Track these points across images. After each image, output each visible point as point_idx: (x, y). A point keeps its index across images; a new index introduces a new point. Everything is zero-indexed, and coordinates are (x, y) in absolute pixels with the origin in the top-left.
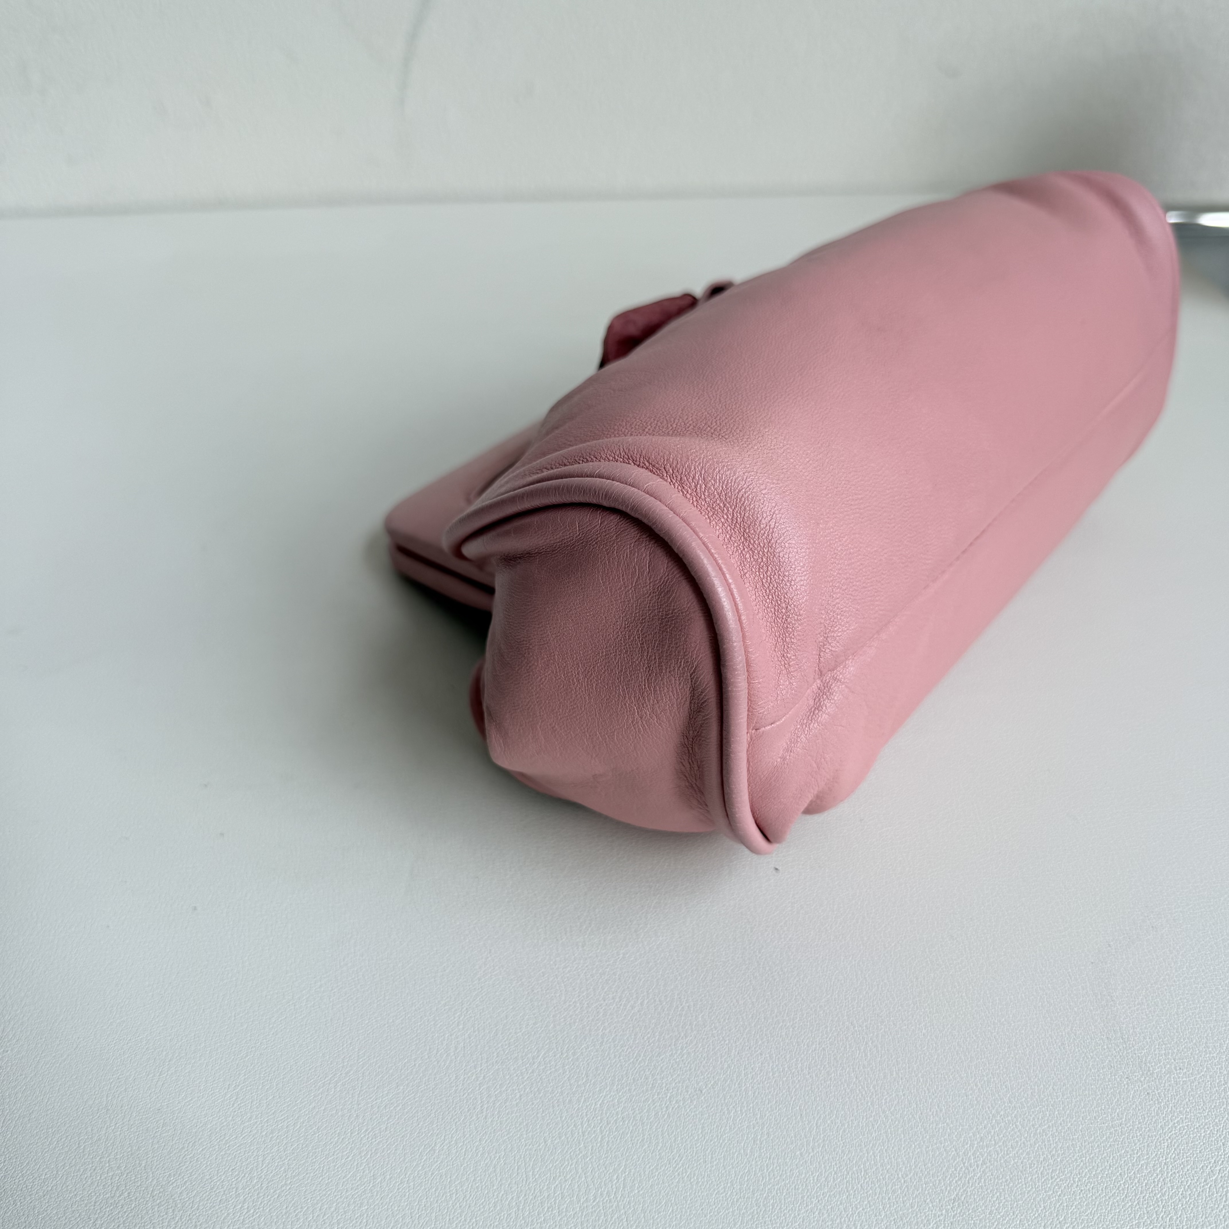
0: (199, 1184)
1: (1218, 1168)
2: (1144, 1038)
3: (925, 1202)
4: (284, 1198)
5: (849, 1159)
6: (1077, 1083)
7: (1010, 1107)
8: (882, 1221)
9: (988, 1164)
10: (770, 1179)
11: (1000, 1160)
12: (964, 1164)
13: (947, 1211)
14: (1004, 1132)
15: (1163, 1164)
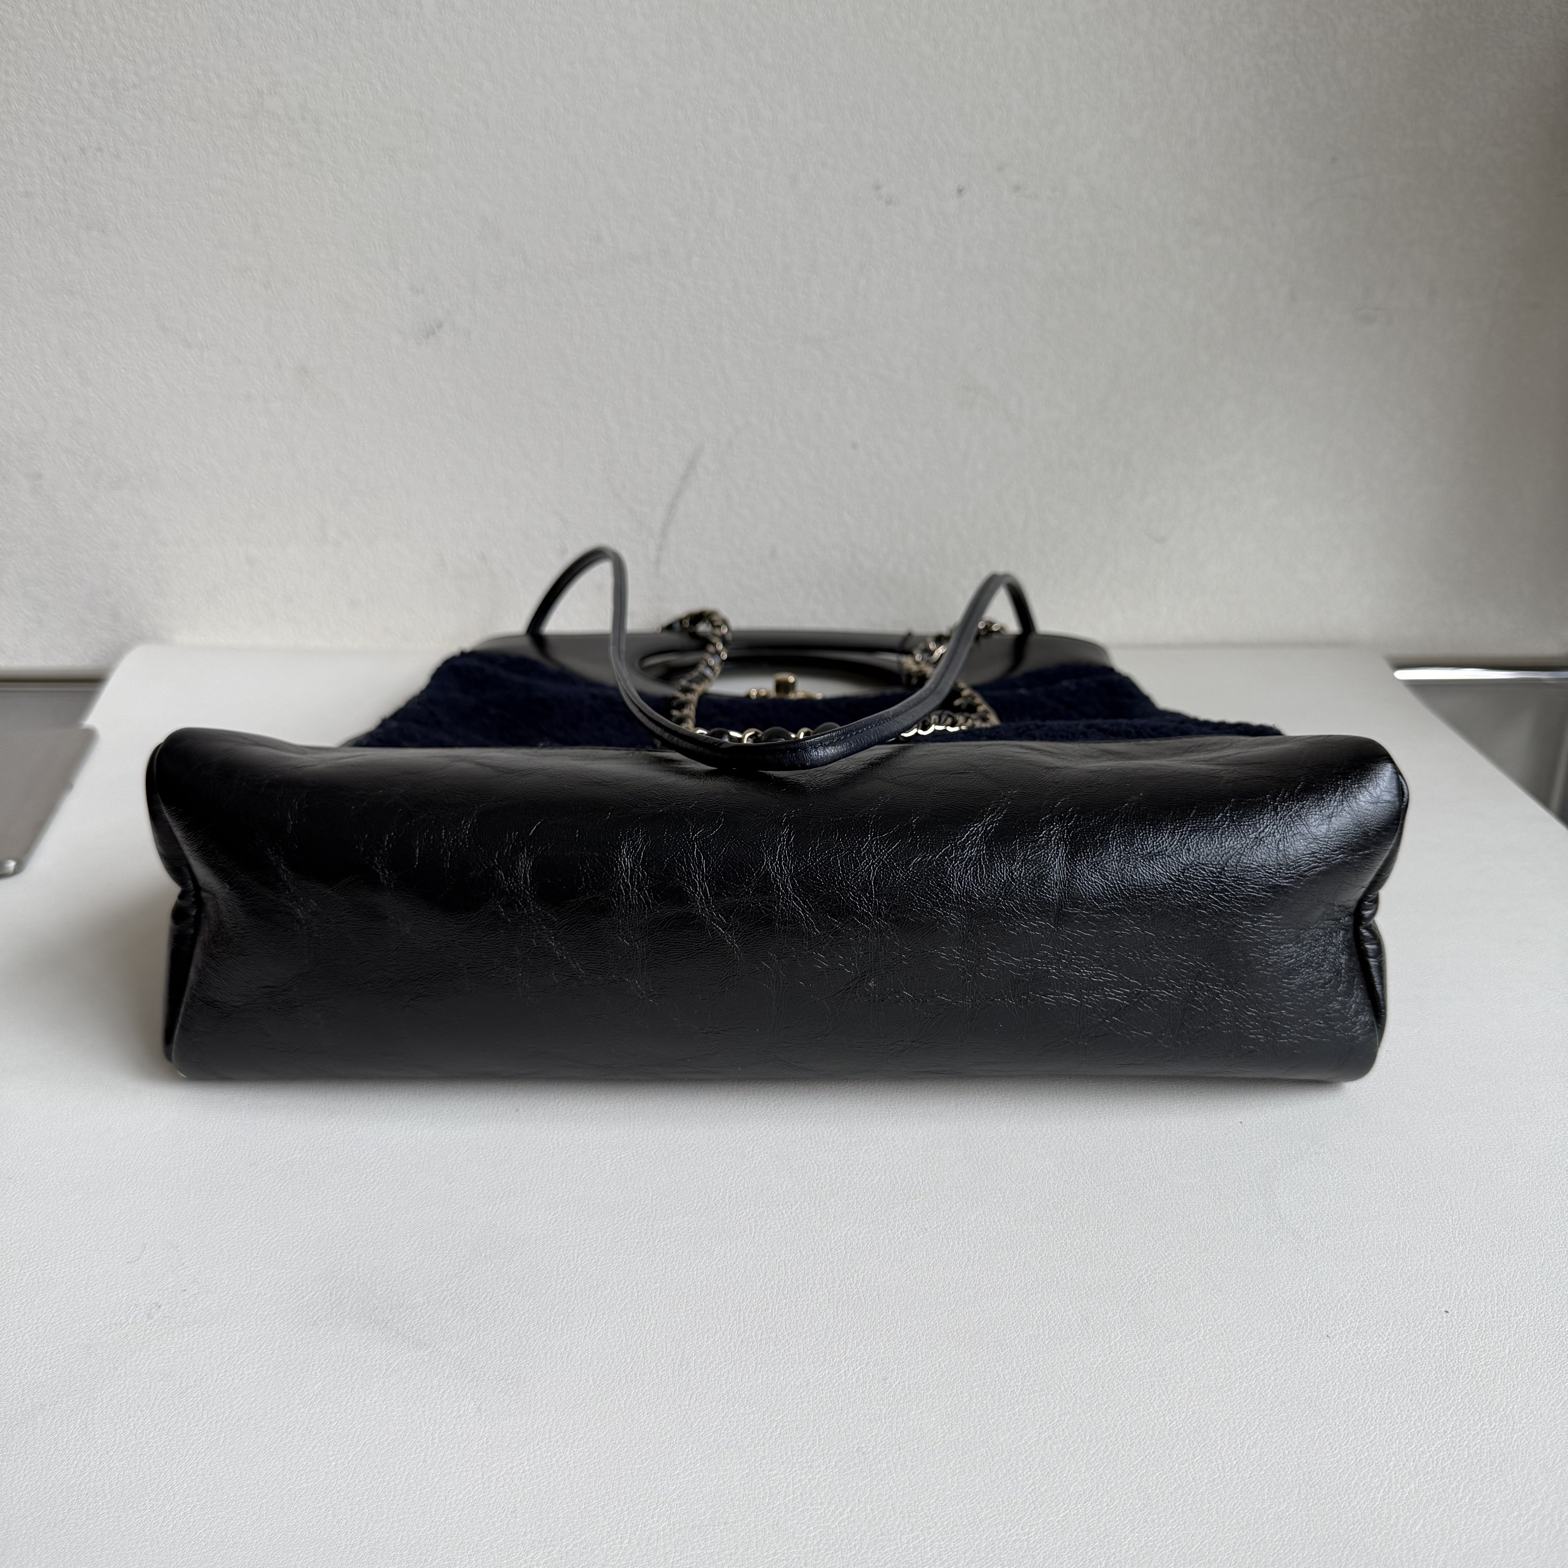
0: (528, 1268)
1: (1350, 1294)
2: (1299, 1218)
3: (1105, 1301)
4: (594, 1277)
5: (1045, 1275)
6: (1238, 1241)
7: (1180, 1252)
8: (1070, 1310)
9: (1159, 1283)
10: (980, 1283)
11: (1169, 1281)
12: (1139, 1282)
13: (1123, 1308)
14: (1174, 1265)
15: (1304, 1290)
